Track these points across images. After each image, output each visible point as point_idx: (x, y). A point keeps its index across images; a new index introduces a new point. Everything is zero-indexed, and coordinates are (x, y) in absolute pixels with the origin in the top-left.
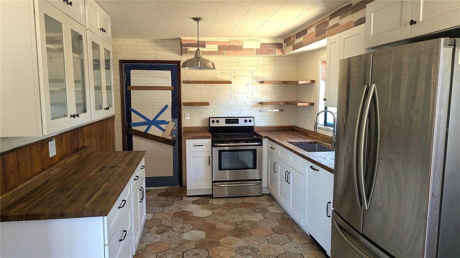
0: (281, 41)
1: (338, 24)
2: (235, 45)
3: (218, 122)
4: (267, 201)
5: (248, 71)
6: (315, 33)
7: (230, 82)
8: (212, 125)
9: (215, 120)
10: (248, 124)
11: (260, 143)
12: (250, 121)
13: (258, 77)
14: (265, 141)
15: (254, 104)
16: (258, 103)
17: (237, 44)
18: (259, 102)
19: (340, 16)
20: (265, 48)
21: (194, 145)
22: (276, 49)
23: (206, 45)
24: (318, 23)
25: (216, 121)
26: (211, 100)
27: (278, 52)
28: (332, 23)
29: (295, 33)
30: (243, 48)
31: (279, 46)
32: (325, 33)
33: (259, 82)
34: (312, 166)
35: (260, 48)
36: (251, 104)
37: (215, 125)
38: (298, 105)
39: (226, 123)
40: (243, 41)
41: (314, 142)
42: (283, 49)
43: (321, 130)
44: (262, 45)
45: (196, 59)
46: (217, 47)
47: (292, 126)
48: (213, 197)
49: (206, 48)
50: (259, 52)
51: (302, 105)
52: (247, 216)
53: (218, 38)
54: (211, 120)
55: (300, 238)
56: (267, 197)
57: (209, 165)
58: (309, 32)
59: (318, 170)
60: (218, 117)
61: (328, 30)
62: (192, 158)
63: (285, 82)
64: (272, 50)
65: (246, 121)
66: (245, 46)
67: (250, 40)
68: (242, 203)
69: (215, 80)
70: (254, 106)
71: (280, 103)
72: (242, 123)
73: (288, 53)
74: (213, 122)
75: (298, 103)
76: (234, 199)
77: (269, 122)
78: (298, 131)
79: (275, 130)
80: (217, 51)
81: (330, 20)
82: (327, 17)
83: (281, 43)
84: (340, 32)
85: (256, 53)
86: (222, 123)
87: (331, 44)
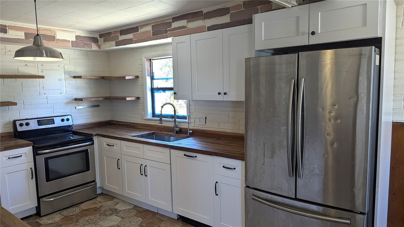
0: (97, 36)
1: (184, 27)
2: (47, 34)
3: (27, 124)
4: (107, 201)
5: (58, 65)
6: (152, 32)
7: (43, 77)
8: (20, 129)
9: (24, 122)
10: (66, 123)
11: (92, 142)
12: (68, 120)
13: (70, 72)
14: (95, 139)
15: (69, 100)
16: (73, 100)
17: (49, 33)
18: (74, 98)
19: (187, 20)
20: (81, 40)
21: (9, 158)
22: (92, 43)
23: (8, 30)
24: (155, 23)
25: (24, 124)
26: (13, 98)
27: (94, 47)
28: (175, 25)
29: (119, 29)
30: (56, 39)
31: (95, 40)
32: (167, 33)
33: (72, 77)
34: (185, 154)
35: (75, 40)
36: (65, 101)
37: (25, 128)
38: (127, 100)
39: (39, 125)
40: (55, 30)
41: (152, 133)
42: (99, 43)
43: (153, 121)
44: (77, 37)
45: (36, 47)
46: (24, 35)
47: (110, 120)
48: (41, 216)
49: (7, 34)
50: (75, 44)
51: (130, 100)
52: (101, 222)
53: (24, 24)
54: (18, 123)
55: (172, 224)
56: (101, 197)
57: (32, 178)
58: (141, 30)
59: (196, 157)
60: (27, 119)
61: (172, 31)
62: (6, 175)
63: (103, 78)
64: (88, 44)
65: (63, 120)
66: (58, 37)
67: (64, 30)
68: (82, 211)
69: (17, 74)
70: (68, 103)
71: (99, 99)
72: (58, 123)
73: (107, 49)
74: (21, 125)
75: (127, 98)
76: (69, 210)
77: (86, 119)
78: (120, 125)
79: (93, 126)
80: (23, 39)
81: (173, 22)
82: (169, 19)
83: (96, 38)
84: (190, 34)
85: (71, 45)
86: (34, 126)
87: (177, 43)
